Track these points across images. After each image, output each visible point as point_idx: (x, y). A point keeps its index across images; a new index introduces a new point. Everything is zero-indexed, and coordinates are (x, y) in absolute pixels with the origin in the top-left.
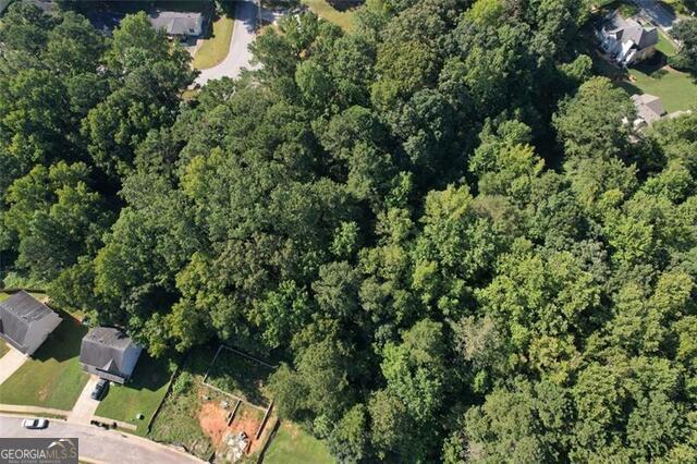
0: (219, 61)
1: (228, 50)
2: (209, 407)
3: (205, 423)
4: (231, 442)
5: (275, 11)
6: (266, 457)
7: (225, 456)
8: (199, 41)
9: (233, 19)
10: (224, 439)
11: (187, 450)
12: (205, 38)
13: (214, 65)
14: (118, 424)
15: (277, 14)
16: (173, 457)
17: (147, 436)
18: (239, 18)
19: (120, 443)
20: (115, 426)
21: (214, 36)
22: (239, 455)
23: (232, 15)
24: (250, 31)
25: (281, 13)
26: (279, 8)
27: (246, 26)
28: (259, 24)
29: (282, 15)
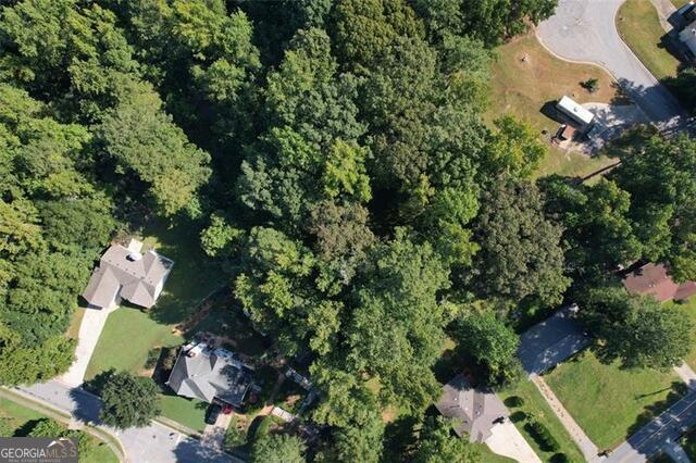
0: (619, 21)
1: (625, 39)
5: (625, 126)
8: (669, 28)
9: (661, 81)
12: (667, 35)
13: (620, 12)
15: (618, 122)
18: (656, 87)
21: (660, 46)
23: (666, 83)
24: (625, 82)
25: (615, 126)
26: (624, 133)
27: (636, 85)
28: (624, 97)
29: (610, 125)
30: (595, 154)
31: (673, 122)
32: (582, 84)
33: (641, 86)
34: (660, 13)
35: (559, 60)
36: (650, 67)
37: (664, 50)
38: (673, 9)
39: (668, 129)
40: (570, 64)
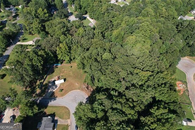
1: (62, 107)
5: (47, 92)
7: (185, 88)
8: (56, 118)
9: (48, 106)
11: (189, 95)
12: (55, 116)
13: (69, 111)
14: (193, 113)
15: (50, 91)
17: (191, 105)
18: (48, 104)
21: (54, 113)
22: (184, 85)
23: (46, 106)
24: (55, 100)
25: (49, 89)
26: (47, 90)
27: (52, 101)
28: (52, 96)
29: (51, 89)
30: (49, 82)
31: (38, 101)
32: (63, 90)
33: (51, 102)
34: (61, 119)
35: (71, 91)
36: (52, 107)
37: (53, 113)
38: (58, 123)
39: (38, 99)
40: (68, 92)
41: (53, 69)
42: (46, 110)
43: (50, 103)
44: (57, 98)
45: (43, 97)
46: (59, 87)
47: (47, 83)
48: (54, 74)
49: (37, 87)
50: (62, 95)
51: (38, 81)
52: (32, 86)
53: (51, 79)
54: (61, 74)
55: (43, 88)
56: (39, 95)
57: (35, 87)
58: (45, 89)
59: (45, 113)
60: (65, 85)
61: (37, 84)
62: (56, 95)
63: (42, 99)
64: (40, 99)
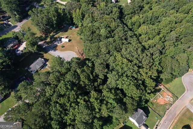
2: (158, 101)
3: (162, 103)
4: (168, 99)
6: (174, 93)
7: (171, 102)
10: (167, 100)
11: (168, 109)
12: (47, 62)
14: (157, 124)
16: (169, 113)
17: (162, 118)
19: (162, 125)
20: (157, 125)
22: (172, 98)
24: (55, 51)
26: (54, 42)
27: (52, 51)
28: (55, 48)
29: (57, 42)
30: (59, 37)
31: (44, 47)
32: (64, 47)
35: (70, 51)
36: (50, 55)
38: (47, 67)
40: (67, 50)
41: (68, 30)
42: (45, 55)
43: (50, 51)
44: (57, 51)
45: (48, 45)
46: (63, 44)
47: (57, 37)
48: (66, 33)
49: (49, 37)
50: (61, 51)
51: (52, 33)
52: (47, 34)
53: (62, 35)
54: (71, 36)
55: (53, 39)
56: (48, 43)
57: (48, 36)
58: (54, 40)
59: (43, 56)
60: (68, 44)
61: (50, 35)
62: (58, 48)
63: (48, 46)
64: (46, 46)
